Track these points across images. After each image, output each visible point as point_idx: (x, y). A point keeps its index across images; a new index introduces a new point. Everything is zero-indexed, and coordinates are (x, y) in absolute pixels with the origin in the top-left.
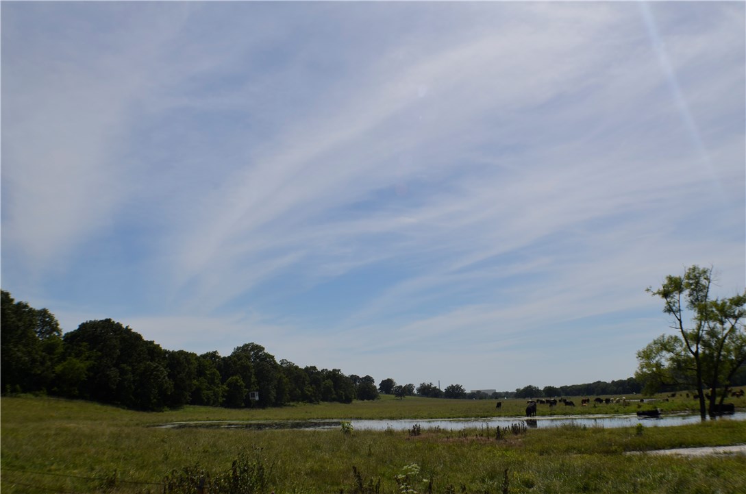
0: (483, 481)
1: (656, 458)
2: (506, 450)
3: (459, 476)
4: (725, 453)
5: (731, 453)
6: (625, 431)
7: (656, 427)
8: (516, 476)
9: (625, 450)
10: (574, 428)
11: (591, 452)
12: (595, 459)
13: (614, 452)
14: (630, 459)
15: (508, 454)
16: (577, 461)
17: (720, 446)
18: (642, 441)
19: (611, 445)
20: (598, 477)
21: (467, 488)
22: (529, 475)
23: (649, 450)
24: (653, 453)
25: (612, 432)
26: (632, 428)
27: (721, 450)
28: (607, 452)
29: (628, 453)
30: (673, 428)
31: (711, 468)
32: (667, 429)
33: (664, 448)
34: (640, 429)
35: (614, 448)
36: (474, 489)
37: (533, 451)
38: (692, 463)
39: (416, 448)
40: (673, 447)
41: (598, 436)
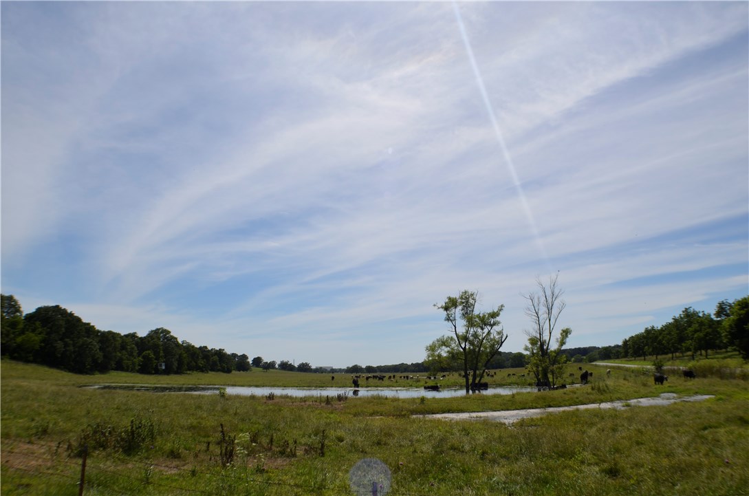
0: (310, 437)
1: (431, 421)
2: (332, 413)
3: (295, 432)
4: (477, 417)
5: (481, 417)
6: (413, 400)
7: (434, 398)
8: (332, 434)
9: (412, 414)
10: (379, 398)
11: (388, 415)
12: (390, 421)
13: (404, 415)
14: (414, 421)
15: (332, 416)
16: (377, 422)
17: (474, 412)
18: (424, 407)
19: (402, 411)
20: (389, 435)
21: (298, 442)
22: (340, 433)
23: (429, 414)
24: (430, 417)
25: (404, 401)
26: (418, 398)
27: (474, 415)
28: (400, 416)
29: (414, 416)
30: (445, 399)
31: (464, 429)
32: (441, 400)
33: (438, 413)
34: (423, 399)
35: (403, 413)
36: (303, 442)
37: (350, 413)
38: (451, 424)
39: (270, 410)
40: (444, 412)
41: (395, 404)
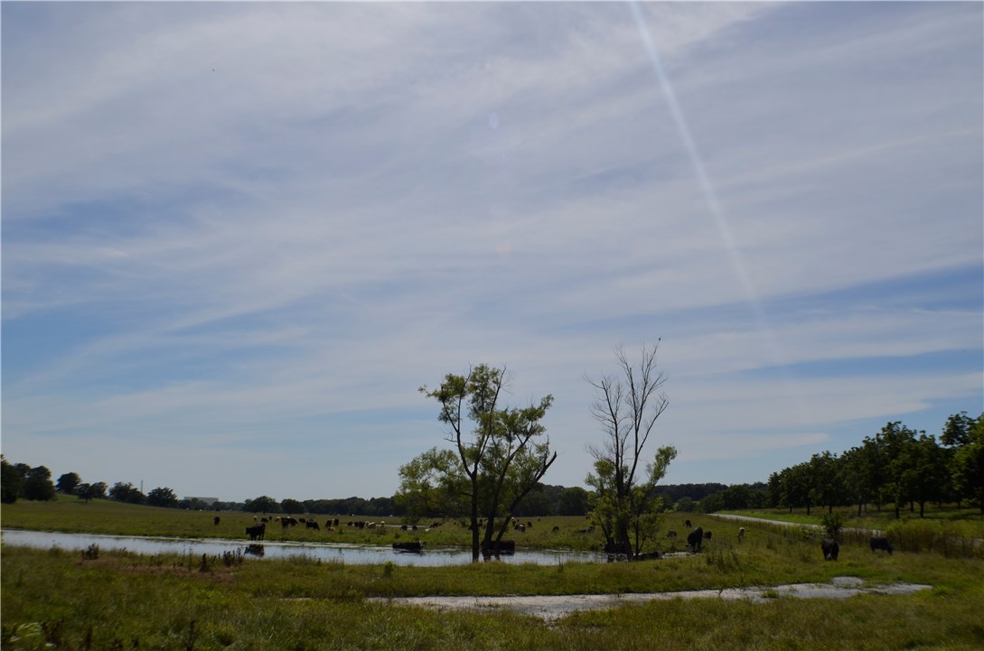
0: (165, 633)
1: (402, 610)
2: (211, 588)
3: (135, 623)
4: (490, 606)
5: (497, 606)
6: (370, 569)
7: (410, 567)
8: (209, 629)
9: (367, 595)
10: (303, 562)
11: (321, 596)
12: (323, 607)
13: (352, 598)
14: (370, 609)
15: (211, 594)
16: (299, 607)
17: (486, 595)
18: (389, 583)
19: (348, 588)
20: (320, 634)
21: (141, 643)
22: (226, 628)
23: (398, 596)
24: (401, 602)
25: (353, 569)
26: (380, 565)
27: (485, 601)
28: (343, 598)
29: (371, 600)
30: (431, 569)
31: (464, 628)
32: (424, 570)
33: (416, 595)
34: (389, 568)
35: (350, 593)
36: (151, 644)
37: (246, 590)
38: (440, 617)
39: (88, 578)
40: (427, 594)
41: (335, 574)
